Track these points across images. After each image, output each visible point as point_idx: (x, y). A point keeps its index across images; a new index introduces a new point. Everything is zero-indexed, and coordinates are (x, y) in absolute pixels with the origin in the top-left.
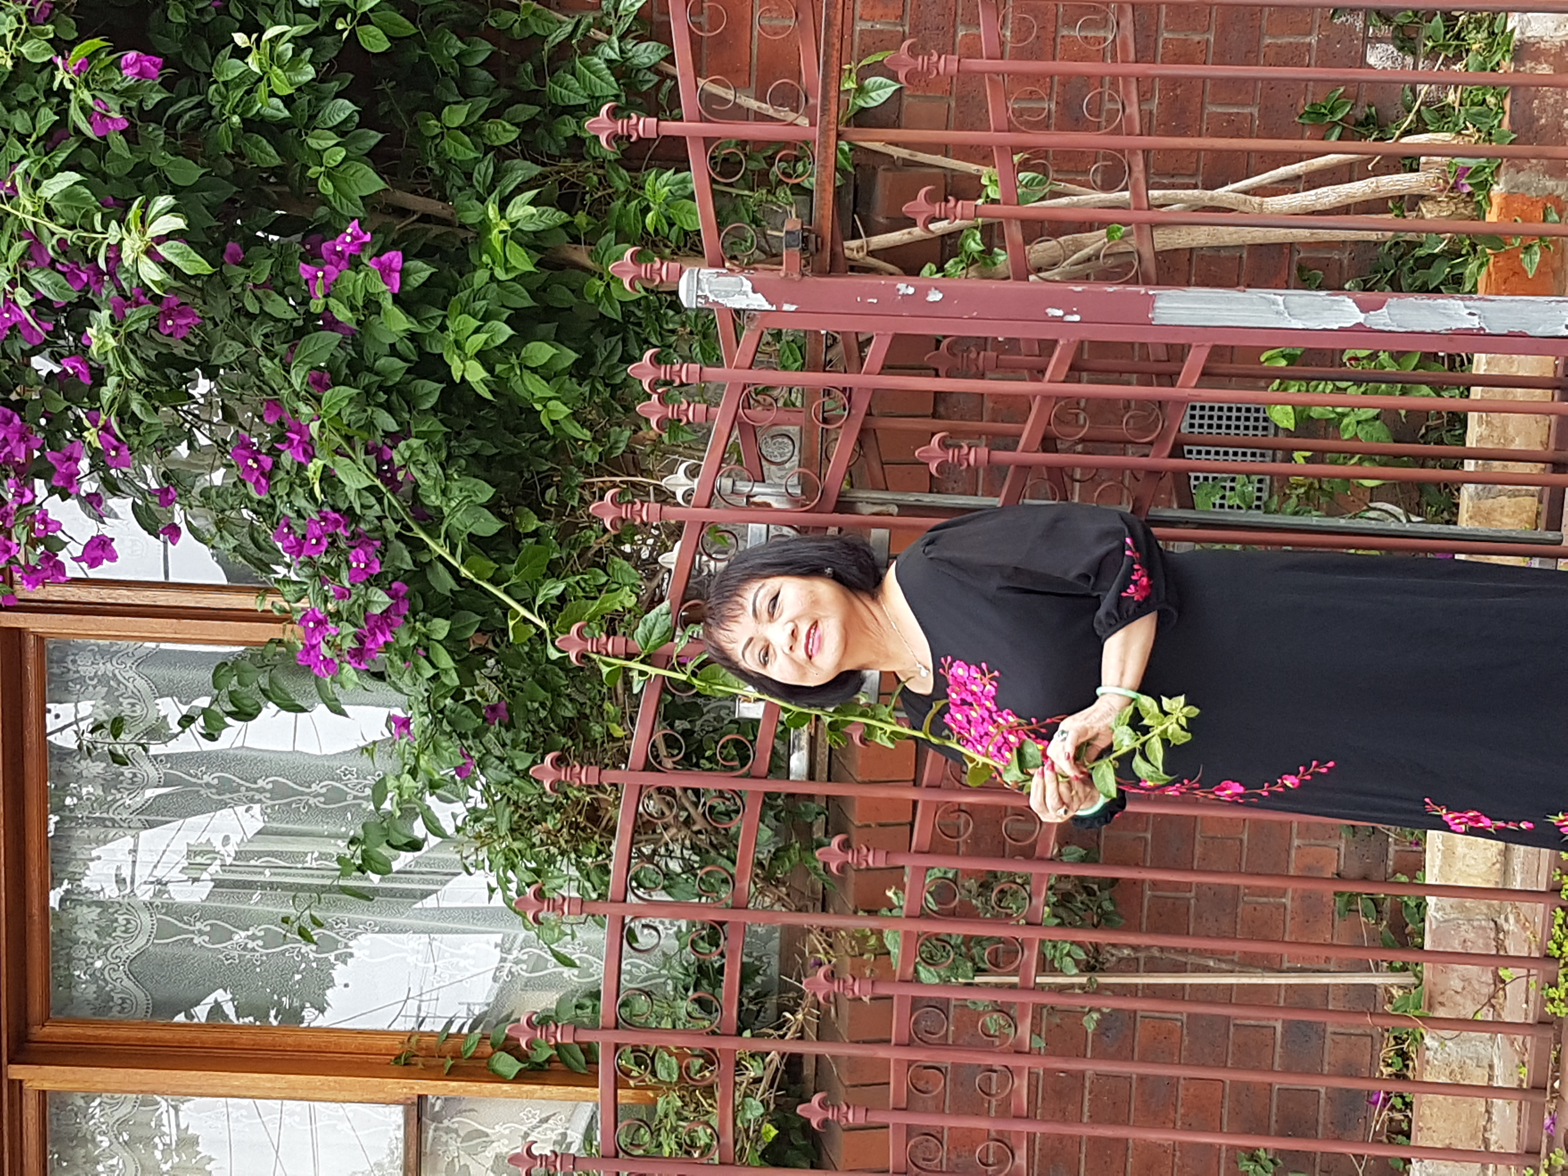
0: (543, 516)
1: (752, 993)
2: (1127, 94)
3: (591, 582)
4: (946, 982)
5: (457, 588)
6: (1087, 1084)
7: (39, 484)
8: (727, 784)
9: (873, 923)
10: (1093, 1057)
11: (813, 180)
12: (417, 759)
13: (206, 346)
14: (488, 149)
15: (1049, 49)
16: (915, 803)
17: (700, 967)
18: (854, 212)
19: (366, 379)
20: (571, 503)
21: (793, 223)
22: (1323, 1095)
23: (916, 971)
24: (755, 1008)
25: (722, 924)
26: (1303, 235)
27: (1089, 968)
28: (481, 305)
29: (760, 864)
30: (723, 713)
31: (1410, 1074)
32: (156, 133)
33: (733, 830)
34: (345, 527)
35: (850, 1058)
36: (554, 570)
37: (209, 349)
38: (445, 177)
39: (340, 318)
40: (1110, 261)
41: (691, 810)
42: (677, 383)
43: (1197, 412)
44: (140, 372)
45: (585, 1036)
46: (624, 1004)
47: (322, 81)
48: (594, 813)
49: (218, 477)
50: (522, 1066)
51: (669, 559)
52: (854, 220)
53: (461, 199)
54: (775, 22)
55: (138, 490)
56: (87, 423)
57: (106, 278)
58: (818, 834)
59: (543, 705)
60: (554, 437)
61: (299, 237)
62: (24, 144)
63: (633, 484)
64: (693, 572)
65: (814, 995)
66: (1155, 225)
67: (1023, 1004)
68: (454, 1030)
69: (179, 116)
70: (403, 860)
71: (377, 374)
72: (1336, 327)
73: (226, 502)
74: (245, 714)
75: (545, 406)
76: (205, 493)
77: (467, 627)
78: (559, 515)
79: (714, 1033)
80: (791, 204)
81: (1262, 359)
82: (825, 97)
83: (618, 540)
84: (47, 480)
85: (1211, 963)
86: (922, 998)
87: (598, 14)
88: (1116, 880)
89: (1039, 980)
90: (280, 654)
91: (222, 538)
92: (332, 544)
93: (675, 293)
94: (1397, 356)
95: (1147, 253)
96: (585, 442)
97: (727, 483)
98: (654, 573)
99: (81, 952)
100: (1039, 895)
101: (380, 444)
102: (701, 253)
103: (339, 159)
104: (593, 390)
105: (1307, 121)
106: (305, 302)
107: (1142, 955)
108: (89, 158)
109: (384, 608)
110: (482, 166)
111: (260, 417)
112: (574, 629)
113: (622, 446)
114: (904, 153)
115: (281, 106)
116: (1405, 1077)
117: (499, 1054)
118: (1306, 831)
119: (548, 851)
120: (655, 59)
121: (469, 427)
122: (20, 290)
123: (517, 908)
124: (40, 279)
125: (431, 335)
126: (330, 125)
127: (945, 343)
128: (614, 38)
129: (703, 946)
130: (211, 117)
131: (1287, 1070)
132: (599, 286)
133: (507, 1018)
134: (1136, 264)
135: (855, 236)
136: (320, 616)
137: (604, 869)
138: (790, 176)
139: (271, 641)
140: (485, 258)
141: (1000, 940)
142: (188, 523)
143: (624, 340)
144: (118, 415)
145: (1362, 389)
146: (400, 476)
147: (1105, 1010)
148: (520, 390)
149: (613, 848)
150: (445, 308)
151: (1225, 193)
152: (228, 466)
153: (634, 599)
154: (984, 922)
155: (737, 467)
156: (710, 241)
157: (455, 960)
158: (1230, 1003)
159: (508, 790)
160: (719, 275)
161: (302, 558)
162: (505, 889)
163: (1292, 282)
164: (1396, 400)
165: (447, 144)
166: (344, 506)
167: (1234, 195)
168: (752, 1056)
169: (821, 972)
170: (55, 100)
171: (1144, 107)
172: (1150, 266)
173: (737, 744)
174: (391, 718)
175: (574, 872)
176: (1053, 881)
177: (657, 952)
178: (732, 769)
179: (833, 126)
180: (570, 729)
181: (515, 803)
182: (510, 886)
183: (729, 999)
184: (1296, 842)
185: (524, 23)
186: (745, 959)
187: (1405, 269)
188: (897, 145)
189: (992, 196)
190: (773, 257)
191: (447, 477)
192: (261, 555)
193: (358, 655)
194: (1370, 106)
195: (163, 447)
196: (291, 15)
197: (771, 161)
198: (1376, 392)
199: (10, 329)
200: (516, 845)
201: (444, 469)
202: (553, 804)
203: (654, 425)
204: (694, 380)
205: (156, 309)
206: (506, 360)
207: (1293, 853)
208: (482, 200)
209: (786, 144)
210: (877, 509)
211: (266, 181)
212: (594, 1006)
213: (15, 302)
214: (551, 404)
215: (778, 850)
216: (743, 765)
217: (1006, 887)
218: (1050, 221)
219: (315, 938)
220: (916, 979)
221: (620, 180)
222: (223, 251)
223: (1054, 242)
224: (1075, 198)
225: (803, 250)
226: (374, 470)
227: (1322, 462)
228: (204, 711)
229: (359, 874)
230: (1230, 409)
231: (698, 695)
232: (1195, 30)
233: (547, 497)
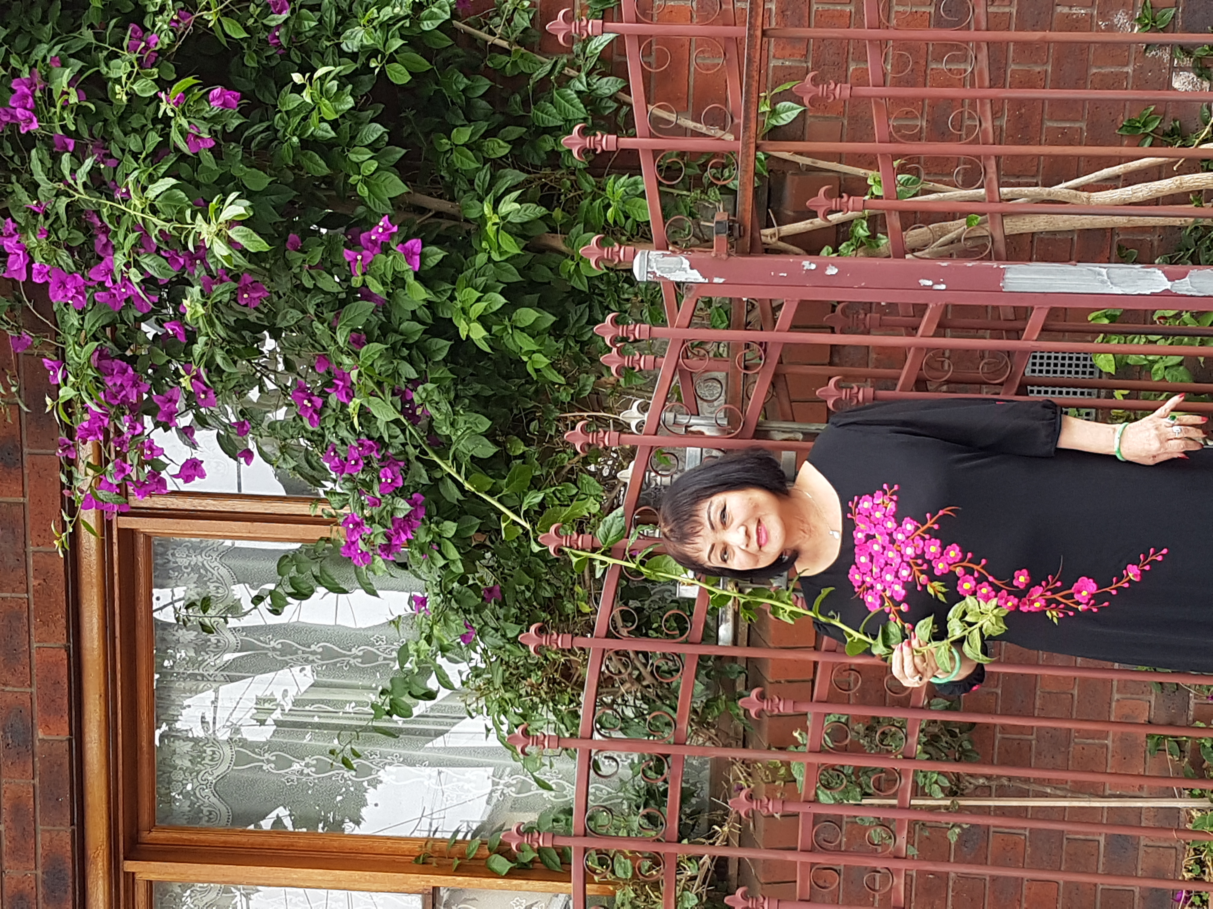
0: (528, 442)
1: (688, 811)
2: (983, 112)
3: (565, 494)
4: (839, 803)
5: (461, 498)
6: (951, 883)
7: (148, 420)
8: (670, 648)
9: (783, 756)
10: (955, 862)
11: (737, 182)
12: (431, 628)
13: (273, 314)
14: (486, 161)
15: (921, 79)
16: (816, 664)
17: (648, 791)
18: (768, 207)
19: (393, 338)
20: (550, 432)
21: (721, 216)
22: (1137, 894)
23: (816, 794)
24: (691, 822)
25: (667, 756)
26: (1121, 221)
27: (951, 793)
28: (480, 281)
29: (695, 711)
30: (666, 595)
31: (1206, 878)
32: (235, 149)
33: (674, 684)
34: (377, 451)
35: (765, 861)
36: (536, 484)
37: (276, 314)
38: (454, 183)
39: (374, 290)
40: (969, 243)
41: (642, 669)
42: (631, 340)
43: (1038, 361)
44: (223, 334)
45: (561, 842)
46: (590, 819)
47: (360, 110)
48: (567, 671)
49: (280, 414)
50: (512, 865)
51: (626, 475)
52: (768, 213)
53: (466, 200)
54: (708, 61)
55: (221, 423)
56: (182, 372)
57: (198, 262)
58: (740, 688)
59: (528, 588)
60: (537, 382)
61: (342, 229)
62: (136, 159)
63: (597, 418)
64: (644, 485)
65: (737, 812)
66: (1004, 215)
67: (901, 820)
68: (460, 837)
69: (253, 137)
70: (421, 707)
71: (401, 334)
72: (1148, 292)
73: (288, 432)
74: (302, 595)
75: (530, 358)
76: (272, 426)
77: (470, 528)
78: (540, 442)
79: (659, 840)
80: (719, 201)
81: (1090, 319)
82: (747, 118)
83: (586, 461)
84: (154, 416)
85: (1049, 791)
86: (820, 815)
87: (571, 57)
88: (974, 724)
89: (913, 802)
90: (328, 549)
91: (284, 459)
92: (368, 464)
93: (631, 271)
94: (1197, 316)
95: (998, 235)
96: (560, 385)
97: (669, 416)
98: (613, 487)
99: (178, 776)
100: (913, 735)
101: (404, 388)
102: (650, 240)
103: (373, 169)
104: (567, 345)
105: (1125, 133)
106: (347, 279)
107: (994, 784)
108: (185, 169)
109: (406, 513)
110: (482, 174)
111: (313, 368)
112: (552, 529)
113: (589, 389)
114: (807, 161)
115: (329, 128)
116: (1202, 880)
117: (494, 856)
118: (1124, 687)
119: (531, 700)
120: (614, 90)
121: (472, 375)
122: (133, 270)
123: (509, 744)
124: (149, 262)
125: (444, 303)
126: (366, 143)
127: (839, 308)
128: (583, 74)
129: (651, 774)
130: (276, 139)
131: (1109, 874)
132: (571, 265)
133: (500, 829)
134: (990, 245)
135: (769, 225)
136: (358, 520)
137: (575, 715)
138: (719, 179)
139: (321, 539)
140: (484, 244)
141: (882, 771)
142: (259, 449)
143: (591, 308)
144: (206, 366)
145: (1169, 341)
146: (419, 412)
147: (965, 826)
148: (511, 346)
149: (582, 699)
150: (453, 283)
151: (1060, 190)
152: (289, 405)
153: (598, 506)
154: (870, 756)
155: (678, 404)
156: (657, 230)
157: (460, 784)
158: (1063, 821)
159: (500, 653)
160: (664, 255)
161: (344, 475)
162: (499, 730)
163: (1113, 259)
164: (1196, 349)
165: (455, 157)
166: (377, 436)
167: (1067, 191)
168: (689, 859)
169: (743, 794)
170: (160, 126)
171: (997, 123)
172: (1001, 246)
173: (678, 619)
174: (411, 598)
175: (552, 717)
176: (923, 726)
177: (615, 779)
178: (673, 637)
179: (753, 140)
180: (549, 607)
181: (507, 663)
182: (502, 727)
183: (672, 813)
184: (1116, 696)
185: (515, 63)
186: (684, 785)
187: (1203, 247)
188: (801, 154)
189: (876, 193)
190: (706, 242)
191: (455, 413)
192: (315, 473)
193: (387, 549)
194: (1175, 120)
195: (240, 391)
196: (336, 59)
197: (703, 167)
198: (1181, 343)
199: (126, 301)
200: (507, 696)
201: (452, 406)
202: (536, 664)
203: (613, 371)
204: (645, 336)
205: (234, 285)
206: (501, 323)
207: (1114, 704)
208: (481, 200)
209: (715, 155)
210: (786, 436)
211: (318, 187)
212: (567, 820)
213: (129, 279)
214: (535, 356)
215: (708, 701)
216: (681, 635)
217: (886, 729)
218: (922, 212)
219: (355, 766)
220: (816, 801)
221: (588, 184)
222: (286, 240)
223: (925, 229)
224: (942, 195)
225: (729, 236)
226: (399, 408)
227: (1137, 398)
228: (271, 592)
229: (388, 717)
230: (1063, 358)
231: (646, 580)
232: (1036, 63)
233: (532, 427)
